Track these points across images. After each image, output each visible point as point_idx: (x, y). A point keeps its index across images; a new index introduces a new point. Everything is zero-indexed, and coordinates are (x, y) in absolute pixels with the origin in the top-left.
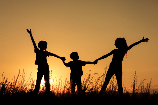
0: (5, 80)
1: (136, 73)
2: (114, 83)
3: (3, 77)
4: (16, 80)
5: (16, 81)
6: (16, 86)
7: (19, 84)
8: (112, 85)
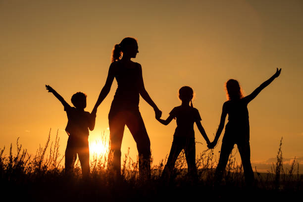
0: (21, 153)
1: (281, 144)
2: (232, 163)
3: (18, 145)
4: (42, 153)
5: (44, 154)
6: (43, 165)
7: (48, 161)
8: (229, 166)
